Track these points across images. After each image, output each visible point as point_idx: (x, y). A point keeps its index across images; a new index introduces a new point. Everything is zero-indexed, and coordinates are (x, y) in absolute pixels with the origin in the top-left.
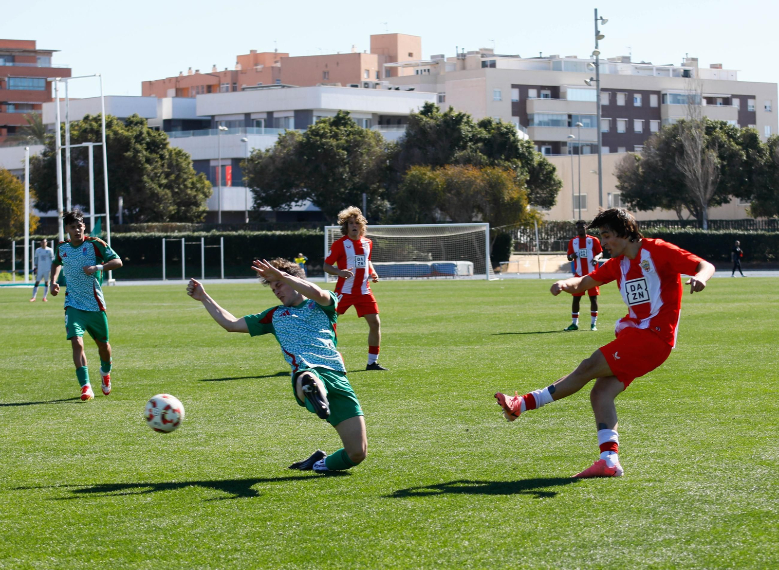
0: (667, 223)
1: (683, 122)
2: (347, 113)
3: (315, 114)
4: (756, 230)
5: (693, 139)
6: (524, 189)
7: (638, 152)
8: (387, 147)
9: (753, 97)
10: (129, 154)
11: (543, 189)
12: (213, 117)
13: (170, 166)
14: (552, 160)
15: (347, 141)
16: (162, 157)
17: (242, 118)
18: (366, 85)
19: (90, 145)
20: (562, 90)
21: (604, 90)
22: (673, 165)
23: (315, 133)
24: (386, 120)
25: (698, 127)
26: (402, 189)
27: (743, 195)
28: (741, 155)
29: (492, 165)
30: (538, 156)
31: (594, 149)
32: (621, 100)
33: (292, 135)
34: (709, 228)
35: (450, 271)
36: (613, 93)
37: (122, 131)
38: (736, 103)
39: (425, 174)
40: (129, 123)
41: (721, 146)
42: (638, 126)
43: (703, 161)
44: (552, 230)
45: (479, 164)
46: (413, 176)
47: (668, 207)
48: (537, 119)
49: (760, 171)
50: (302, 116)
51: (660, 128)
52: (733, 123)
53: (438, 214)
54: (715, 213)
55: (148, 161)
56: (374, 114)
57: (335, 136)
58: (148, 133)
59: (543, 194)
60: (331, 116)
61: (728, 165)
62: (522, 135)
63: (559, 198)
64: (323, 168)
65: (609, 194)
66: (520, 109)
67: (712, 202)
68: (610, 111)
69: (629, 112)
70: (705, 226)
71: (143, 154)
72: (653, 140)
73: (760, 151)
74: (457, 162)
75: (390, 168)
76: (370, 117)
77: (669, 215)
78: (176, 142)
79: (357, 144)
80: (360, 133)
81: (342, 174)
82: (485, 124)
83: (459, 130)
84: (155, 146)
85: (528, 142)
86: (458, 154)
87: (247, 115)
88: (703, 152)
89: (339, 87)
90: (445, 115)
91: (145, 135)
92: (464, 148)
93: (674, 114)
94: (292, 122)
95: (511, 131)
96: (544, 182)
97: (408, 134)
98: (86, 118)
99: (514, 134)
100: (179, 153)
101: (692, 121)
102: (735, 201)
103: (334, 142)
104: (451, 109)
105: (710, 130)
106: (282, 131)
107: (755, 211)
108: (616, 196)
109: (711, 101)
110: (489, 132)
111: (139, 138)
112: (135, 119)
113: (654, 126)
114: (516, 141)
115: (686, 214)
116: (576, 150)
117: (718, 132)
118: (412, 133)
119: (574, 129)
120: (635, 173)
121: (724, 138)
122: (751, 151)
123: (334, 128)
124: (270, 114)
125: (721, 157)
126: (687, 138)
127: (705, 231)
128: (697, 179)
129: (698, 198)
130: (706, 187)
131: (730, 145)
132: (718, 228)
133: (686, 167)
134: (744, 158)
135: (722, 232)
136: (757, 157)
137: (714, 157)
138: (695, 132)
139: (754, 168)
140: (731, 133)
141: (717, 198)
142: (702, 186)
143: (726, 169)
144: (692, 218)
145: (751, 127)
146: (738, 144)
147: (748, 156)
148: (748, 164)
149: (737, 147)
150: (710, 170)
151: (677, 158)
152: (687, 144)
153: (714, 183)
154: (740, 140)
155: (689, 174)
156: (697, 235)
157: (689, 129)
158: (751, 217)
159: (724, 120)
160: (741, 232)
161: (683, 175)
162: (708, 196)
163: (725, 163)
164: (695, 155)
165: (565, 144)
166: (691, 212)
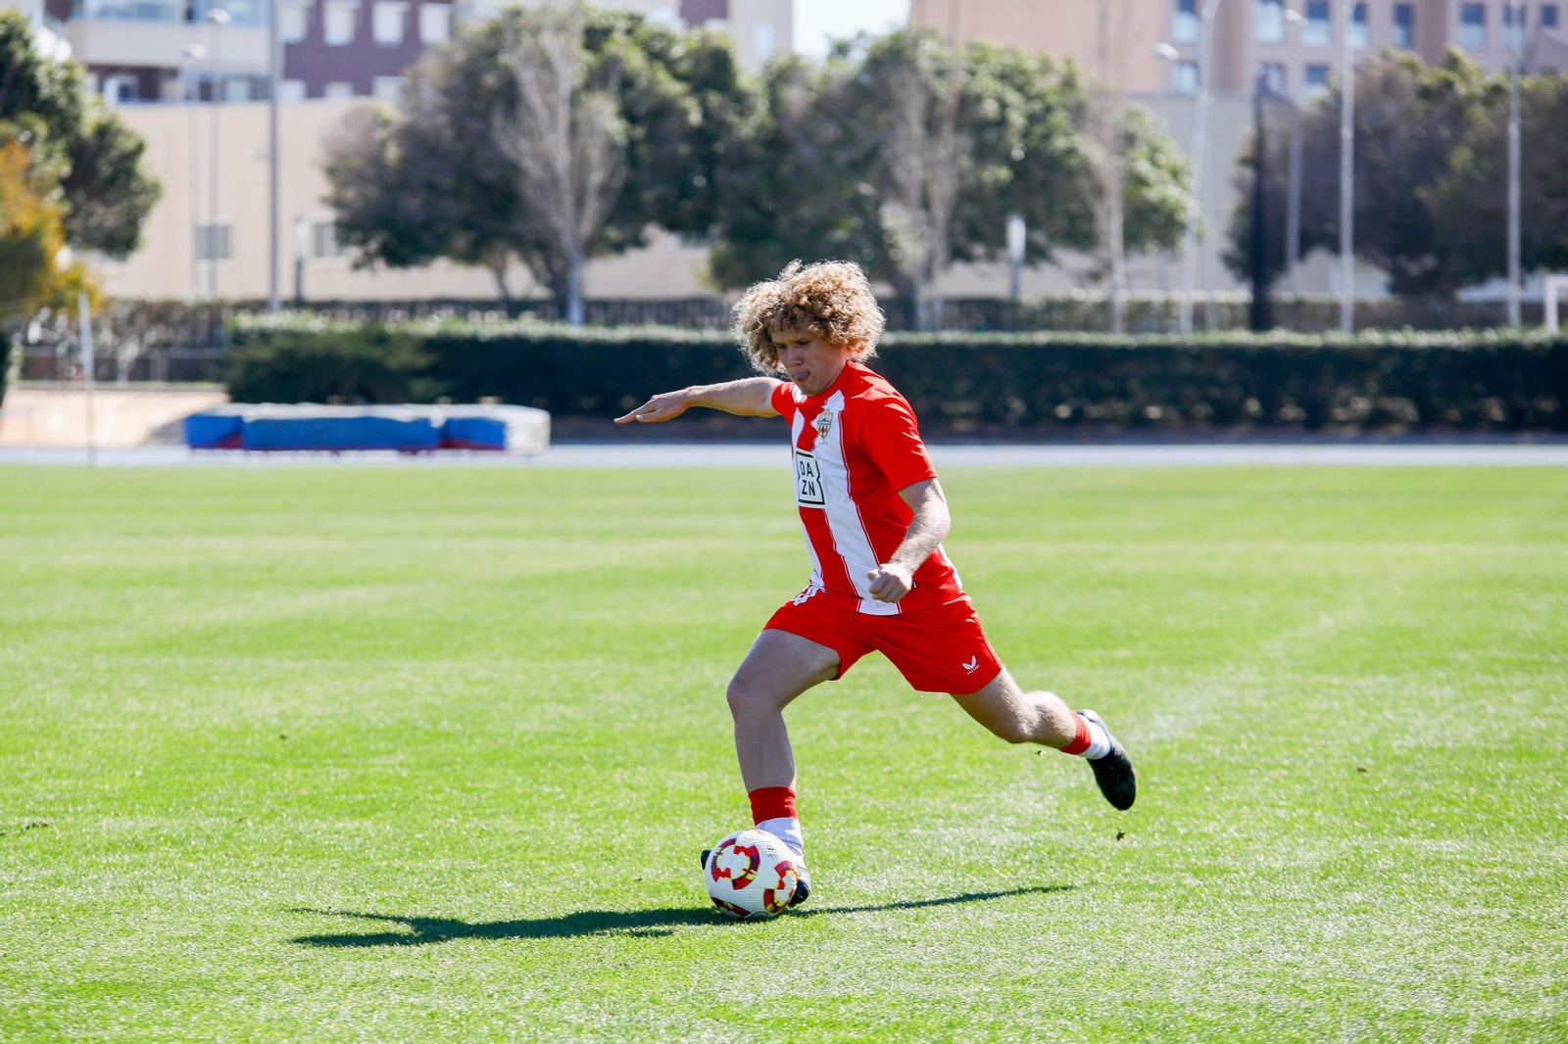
0: (464, 307)
1: (514, 14)
5: (545, 64)
6: (54, 203)
7: (388, 101)
11: (107, 204)
14: (138, 120)
22: (484, 137)
25: (560, 28)
27: (687, 224)
28: (684, 113)
30: (96, 107)
31: (259, 90)
34: (587, 320)
41: (627, 83)
42: (388, 23)
43: (574, 128)
44: (131, 320)
47: (471, 256)
49: (741, 158)
51: (451, 31)
52: (663, 16)
54: (606, 277)
59: (107, 217)
61: (649, 138)
62: (50, 47)
63: (153, 229)
65: (298, 220)
67: (594, 247)
70: (576, 312)
72: (431, 68)
73: (740, 101)
77: (476, 281)
85: (68, 67)
88: (574, 100)
95: (18, 36)
96: (111, 182)
99: (25, 40)
101: (545, 9)
102: (664, 244)
105: (595, 37)
107: (723, 272)
108: (319, 228)
113: (433, 24)
114: (30, 64)
115: (521, 279)
116: (207, 92)
117: (620, 45)
119: (201, 30)
120: (376, 160)
121: (635, 60)
122: (714, 99)
125: (628, 114)
126: (527, 60)
127: (574, 330)
128: (554, 181)
129: (555, 233)
130: (580, 203)
131: (652, 82)
132: (612, 323)
133: (524, 145)
134: (695, 117)
135: (623, 333)
136: (732, 118)
137: (606, 115)
138: (549, 41)
139: (720, 147)
140: (658, 45)
141: (613, 234)
142: (568, 200)
143: (643, 150)
144: (540, 292)
145: (714, 28)
146: (678, 77)
147: (707, 114)
148: (704, 136)
149: (672, 87)
150: (595, 153)
151: (498, 119)
152: (528, 79)
153: (604, 190)
154: (684, 67)
155: (529, 164)
156: (550, 344)
157: (536, 31)
158: (709, 291)
159: (637, 8)
160: (677, 334)
161: (513, 169)
162: (587, 228)
163: (639, 132)
164: (552, 109)
165: (173, 73)
166: (537, 276)
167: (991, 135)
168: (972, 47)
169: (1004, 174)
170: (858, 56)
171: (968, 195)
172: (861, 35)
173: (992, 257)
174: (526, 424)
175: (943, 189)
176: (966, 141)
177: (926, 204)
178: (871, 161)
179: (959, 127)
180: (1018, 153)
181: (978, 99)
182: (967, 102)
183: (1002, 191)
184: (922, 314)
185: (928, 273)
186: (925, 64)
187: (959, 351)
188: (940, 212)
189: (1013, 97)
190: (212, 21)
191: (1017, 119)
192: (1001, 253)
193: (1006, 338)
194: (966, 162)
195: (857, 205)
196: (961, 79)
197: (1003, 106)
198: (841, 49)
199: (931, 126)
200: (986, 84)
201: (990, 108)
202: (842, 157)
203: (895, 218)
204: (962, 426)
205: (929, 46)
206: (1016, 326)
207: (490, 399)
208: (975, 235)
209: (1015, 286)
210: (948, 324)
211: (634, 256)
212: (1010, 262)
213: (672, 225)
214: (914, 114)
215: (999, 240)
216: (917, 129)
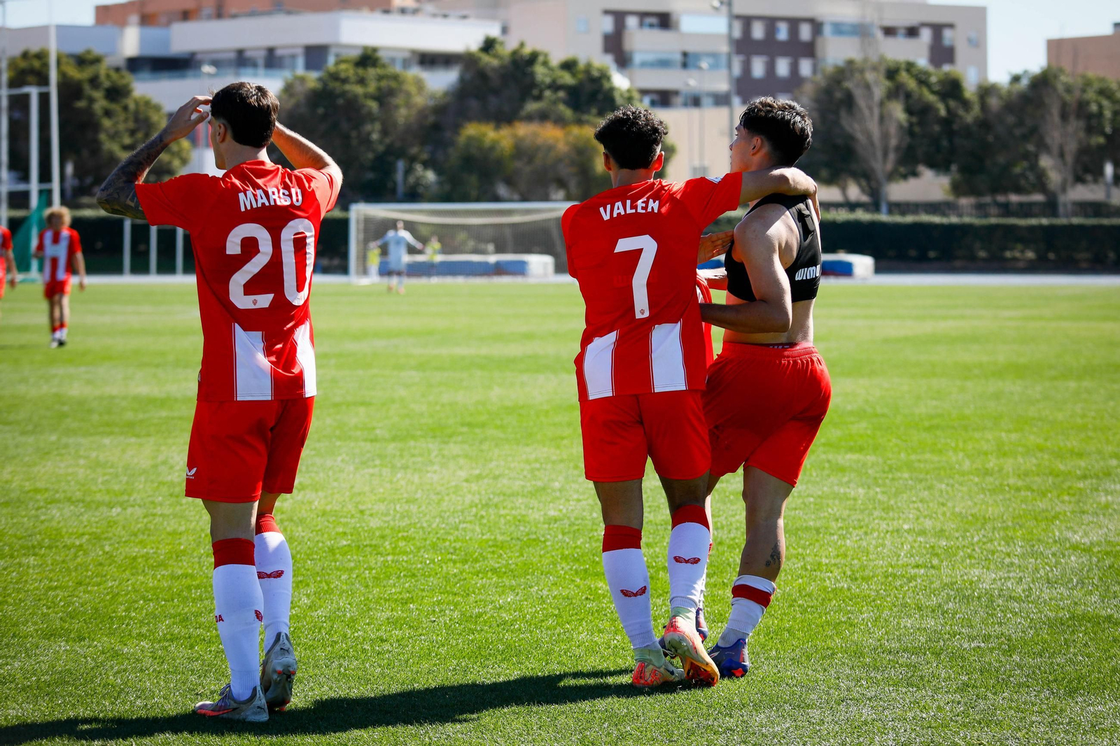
0: (827, 206)
1: (850, 63)
2: (375, 50)
3: (333, 51)
4: (960, 215)
5: (868, 87)
8: (432, 97)
9: (951, 26)
10: (81, 104)
12: (193, 54)
13: (137, 120)
15: (379, 89)
16: (126, 108)
17: (232, 55)
18: (403, 11)
19: (33, 92)
20: (674, 18)
21: (738, 17)
22: (837, 123)
23: (335, 77)
24: (430, 60)
25: (874, 69)
26: (454, 155)
27: (939, 165)
28: (937, 110)
29: (580, 122)
31: (722, 101)
32: (758, 32)
33: (302, 80)
34: (890, 212)
35: (519, 270)
36: (747, 21)
37: (74, 73)
38: (926, 35)
39: (484, 135)
40: (82, 61)
41: (908, 95)
42: (783, 67)
43: (882, 119)
45: (560, 121)
46: (470, 138)
47: (829, 182)
48: (638, 58)
49: (967, 131)
50: (315, 54)
51: (815, 71)
52: (923, 62)
53: (502, 190)
54: (899, 191)
55: (108, 113)
56: (414, 52)
57: (362, 81)
58: (108, 76)
60: (355, 54)
61: (920, 123)
62: (620, 81)
63: (671, 169)
64: (345, 126)
66: (615, 44)
67: (891, 177)
68: (744, 46)
69: (770, 47)
70: (884, 208)
71: (100, 103)
72: (808, 89)
73: (966, 104)
74: (530, 118)
75: (437, 127)
76: (407, 55)
77: (831, 194)
78: (144, 88)
79: (391, 93)
80: (395, 77)
81: (369, 134)
82: (569, 66)
83: (532, 75)
84: (117, 93)
85: (629, 91)
86: (532, 106)
87: (240, 52)
88: (882, 104)
89: (365, 13)
90: (515, 53)
91: (103, 78)
92: (539, 98)
93: (836, 52)
94: (300, 62)
95: (604, 76)
97: (462, 80)
98: (25, 55)
99: (608, 78)
100: (147, 103)
101: (866, 60)
102: (928, 175)
103: (359, 90)
104: (522, 45)
105: (892, 73)
106: (287, 74)
107: (957, 189)
109: (889, 31)
110: (574, 75)
111: (94, 81)
112: (90, 57)
113: (805, 67)
114: (612, 89)
115: (854, 192)
116: (696, 101)
117: (904, 77)
118: (468, 76)
119: (692, 72)
121: (912, 84)
122: (952, 103)
123: (361, 71)
124: (271, 51)
125: (909, 111)
126: (858, 85)
127: (884, 217)
128: (872, 144)
129: (873, 170)
130: (885, 154)
131: (921, 95)
132: (903, 214)
133: (856, 126)
134: (943, 112)
135: (909, 219)
136: (961, 112)
137: (898, 112)
138: (870, 76)
139: (955, 127)
140: (923, 77)
141: (902, 170)
142: (879, 154)
143: (917, 129)
144: (865, 198)
145: (947, 68)
146: (933, 92)
147: (948, 110)
148: (947, 122)
149: (931, 98)
150: (893, 130)
151: (843, 114)
152: (858, 94)
153: (897, 149)
154: (937, 88)
155: (860, 136)
156: (873, 225)
157: (862, 71)
158: (951, 198)
159: (911, 58)
160: (937, 219)
161: (851, 138)
162: (889, 166)
163: (914, 120)
164: (870, 109)
165: (676, 93)
166: (863, 190)
167: (1094, 122)
168: (1084, 77)
169: (1101, 140)
170: (1025, 82)
171: (1084, 151)
172: (1026, 72)
173: (1096, 181)
174: (862, 264)
175: (1072, 147)
176: (1082, 124)
177: (1062, 155)
178: (1034, 133)
179: (1078, 117)
180: (1108, 130)
181: (1088, 103)
182: (1082, 105)
183: (1100, 147)
184: (1061, 210)
185: (1064, 190)
186: (1060, 88)
187: (1081, 227)
188: (1069, 159)
189: (1105, 103)
190: (700, 68)
191: (1108, 114)
192: (1101, 180)
193: (1105, 222)
194: (1082, 134)
195: (1026, 156)
196: (1077, 94)
197: (1100, 107)
198: (1016, 79)
199: (1064, 116)
200: (1090, 95)
201: (1094, 108)
202: (1018, 132)
203: (1045, 162)
204: (1084, 265)
205: (1063, 78)
206: (1108, 216)
207: (842, 251)
208: (1087, 170)
209: (1108, 195)
210: (1075, 214)
211: (913, 182)
212: (1106, 184)
213: (932, 165)
214: (1055, 111)
215: (1099, 173)
216: (1056, 117)
